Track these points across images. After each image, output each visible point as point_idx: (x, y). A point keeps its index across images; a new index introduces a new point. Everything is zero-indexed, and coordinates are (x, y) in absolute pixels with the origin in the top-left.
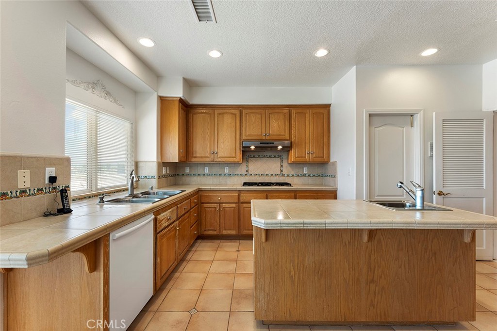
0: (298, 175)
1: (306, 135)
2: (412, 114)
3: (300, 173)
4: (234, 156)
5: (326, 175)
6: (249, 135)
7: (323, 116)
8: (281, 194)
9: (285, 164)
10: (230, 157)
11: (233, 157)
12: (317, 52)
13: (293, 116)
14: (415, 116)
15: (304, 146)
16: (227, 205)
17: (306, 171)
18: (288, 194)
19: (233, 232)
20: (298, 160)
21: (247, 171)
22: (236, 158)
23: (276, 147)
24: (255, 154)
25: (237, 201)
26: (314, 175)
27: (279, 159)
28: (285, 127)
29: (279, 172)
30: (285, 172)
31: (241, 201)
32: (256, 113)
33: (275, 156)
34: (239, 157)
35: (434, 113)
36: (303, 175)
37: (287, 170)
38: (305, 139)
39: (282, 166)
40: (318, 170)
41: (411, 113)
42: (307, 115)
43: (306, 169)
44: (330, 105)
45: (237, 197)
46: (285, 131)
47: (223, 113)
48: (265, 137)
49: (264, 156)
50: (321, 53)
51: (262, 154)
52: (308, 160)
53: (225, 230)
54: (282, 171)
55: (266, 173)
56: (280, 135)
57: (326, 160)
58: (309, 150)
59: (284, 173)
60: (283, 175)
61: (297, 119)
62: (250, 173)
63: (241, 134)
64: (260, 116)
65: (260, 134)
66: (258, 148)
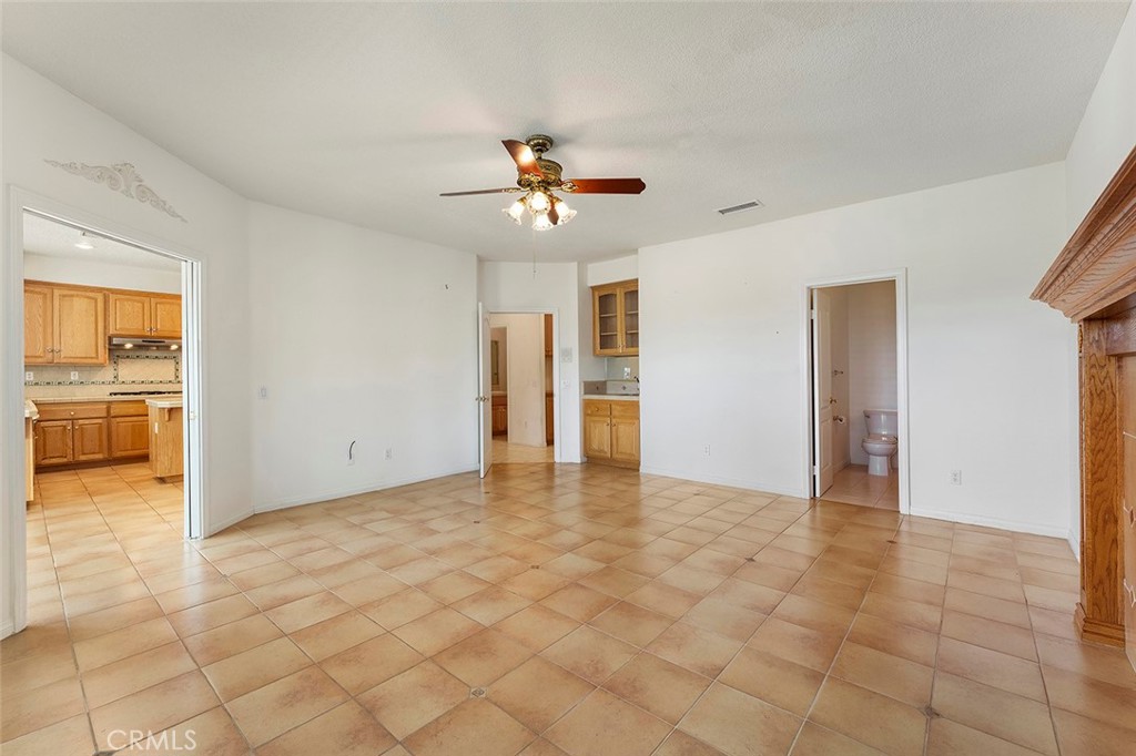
4: (94, 355)
6: (120, 329)
10: (84, 358)
11: (92, 358)
16: (87, 422)
19: (100, 456)
21: (115, 377)
22: (97, 358)
23: (168, 347)
24: (130, 354)
25: (104, 414)
27: (173, 361)
29: (173, 378)
31: (113, 415)
32: (135, 301)
33: (166, 358)
34: (103, 355)
39: (178, 370)
45: (104, 410)
47: (72, 296)
48: (149, 332)
51: (143, 353)
53: (84, 454)
54: (178, 377)
59: (181, 379)
62: (120, 379)
63: (106, 327)
64: (140, 305)
65: (141, 327)
66: (138, 347)
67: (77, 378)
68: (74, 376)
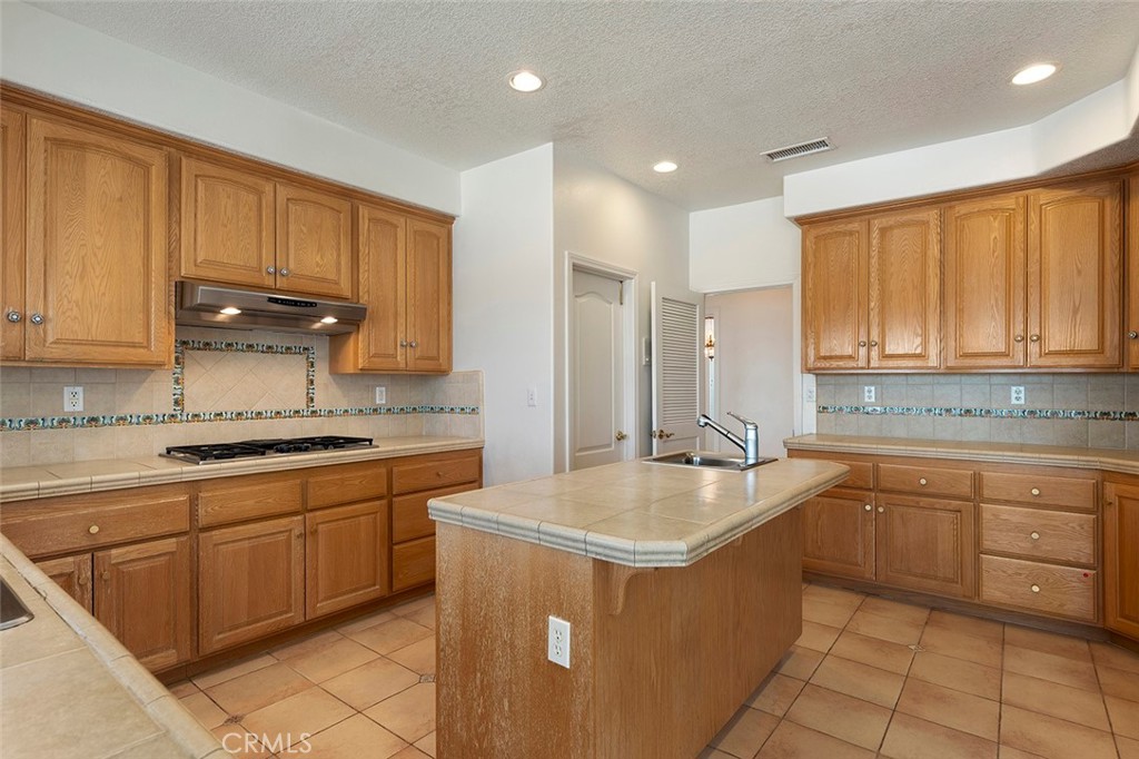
0: (361, 411)
1: (396, 292)
2: (623, 277)
3: (366, 405)
4: (139, 338)
5: (436, 407)
6: (205, 261)
7: (438, 244)
8: (347, 475)
9: (322, 374)
10: (117, 344)
11: (134, 345)
12: (517, 78)
13: (364, 225)
14: (626, 283)
15: (391, 324)
16: (134, 552)
17: (381, 397)
18: (369, 472)
20: (379, 363)
21: (177, 403)
22: (148, 347)
25: (180, 526)
26: (402, 409)
27: (301, 360)
28: (339, 255)
29: (302, 405)
30: (321, 403)
31: (203, 521)
33: (288, 348)
34: (162, 337)
35: (653, 284)
36: (375, 410)
37: (328, 394)
38: (396, 304)
39: (312, 382)
40: (413, 396)
41: (620, 276)
42: (401, 234)
43: (381, 392)
44: (453, 218)
45: (186, 508)
46: (339, 271)
48: (272, 278)
49: (250, 346)
50: (526, 82)
51: (264, 338)
52: (402, 366)
54: (312, 400)
55: (256, 409)
56: (324, 280)
57: (443, 368)
58: (403, 335)
59: (317, 405)
60: (313, 412)
61: (372, 237)
62: (190, 408)
63: (172, 255)
64: (252, 198)
65: (254, 263)
66: (251, 315)
67: (80, 407)
68: (74, 401)
